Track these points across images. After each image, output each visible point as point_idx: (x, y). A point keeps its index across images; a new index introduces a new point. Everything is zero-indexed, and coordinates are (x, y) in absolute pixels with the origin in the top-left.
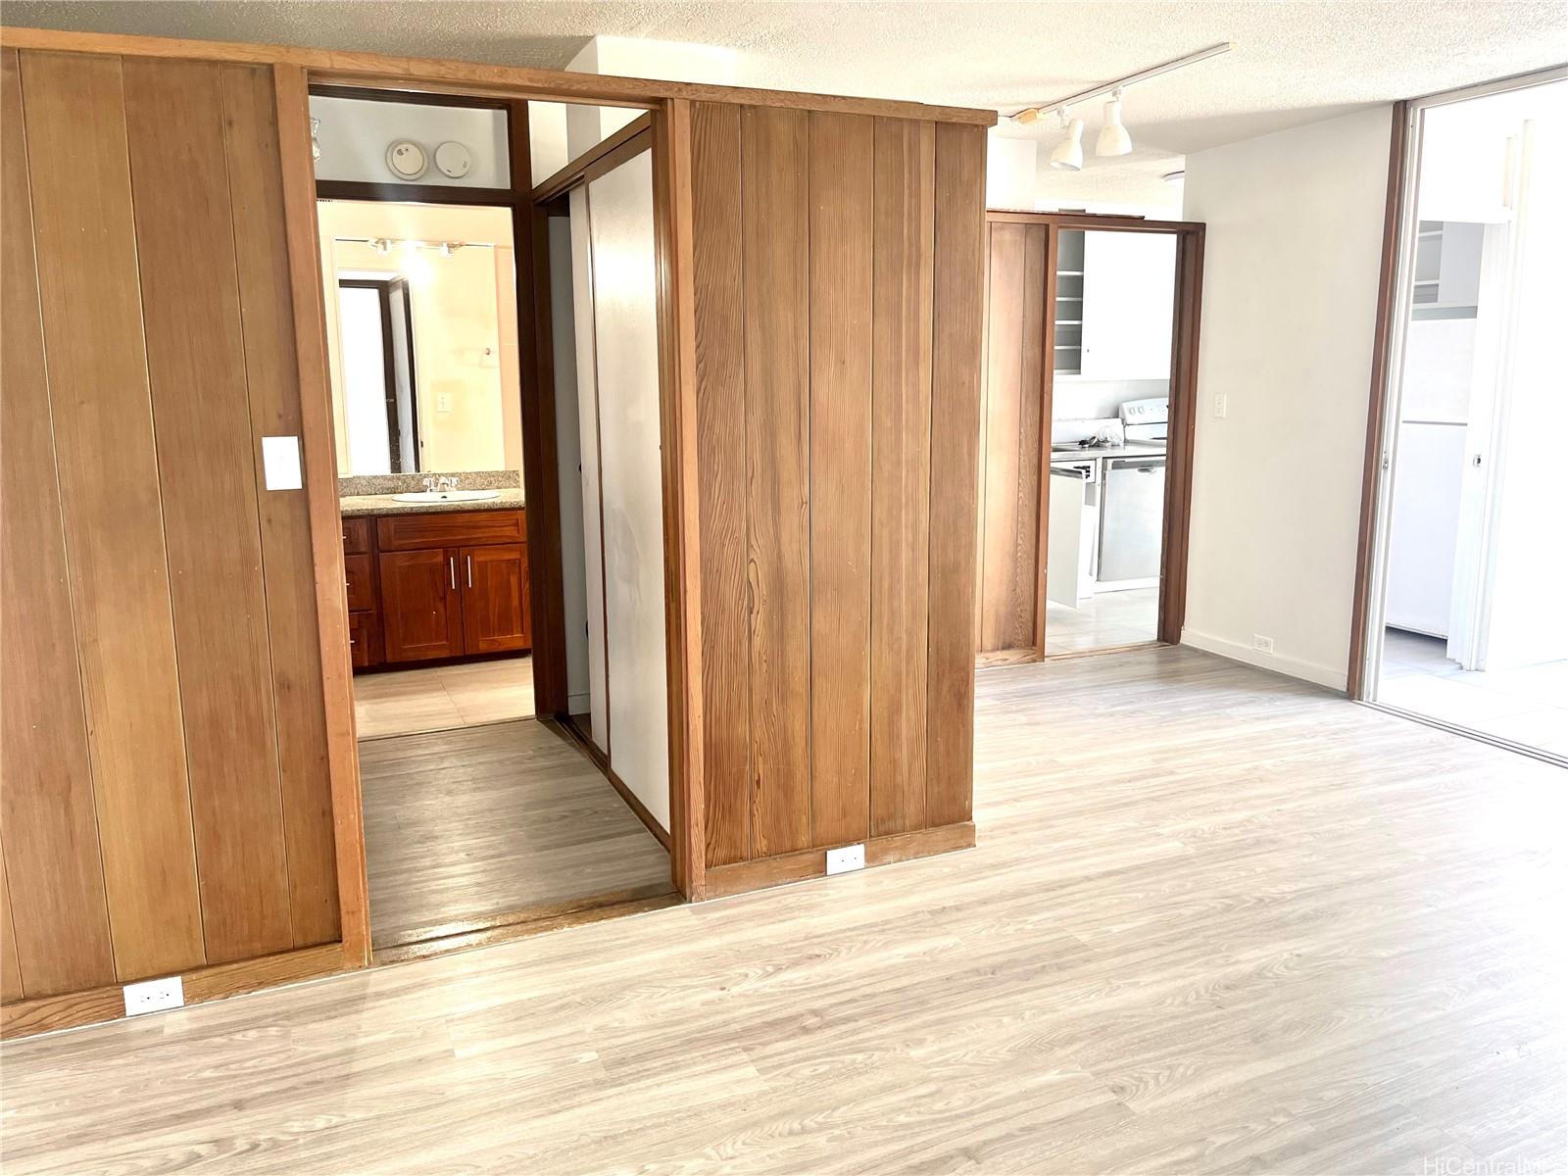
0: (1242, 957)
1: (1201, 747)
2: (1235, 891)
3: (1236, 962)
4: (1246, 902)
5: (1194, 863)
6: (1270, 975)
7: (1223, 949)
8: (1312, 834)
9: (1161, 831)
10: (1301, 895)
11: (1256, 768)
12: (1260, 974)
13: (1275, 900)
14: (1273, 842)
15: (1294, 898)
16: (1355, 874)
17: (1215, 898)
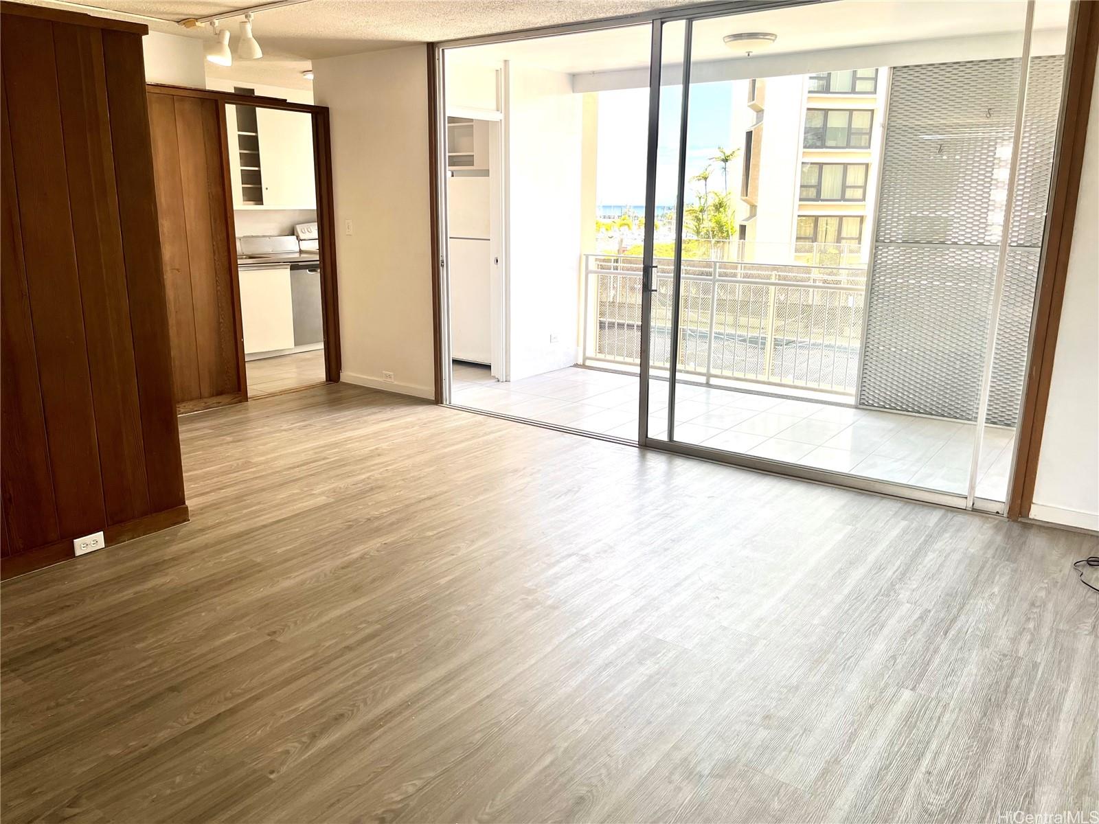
0: (353, 551)
1: (346, 441)
2: (355, 518)
3: (349, 555)
4: (360, 522)
5: (332, 507)
6: (368, 557)
7: (343, 549)
8: (403, 480)
9: (315, 492)
10: (392, 513)
11: (377, 449)
12: (362, 557)
13: (377, 518)
14: (380, 487)
15: (388, 515)
16: (423, 496)
17: (343, 523)
